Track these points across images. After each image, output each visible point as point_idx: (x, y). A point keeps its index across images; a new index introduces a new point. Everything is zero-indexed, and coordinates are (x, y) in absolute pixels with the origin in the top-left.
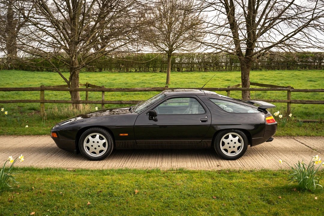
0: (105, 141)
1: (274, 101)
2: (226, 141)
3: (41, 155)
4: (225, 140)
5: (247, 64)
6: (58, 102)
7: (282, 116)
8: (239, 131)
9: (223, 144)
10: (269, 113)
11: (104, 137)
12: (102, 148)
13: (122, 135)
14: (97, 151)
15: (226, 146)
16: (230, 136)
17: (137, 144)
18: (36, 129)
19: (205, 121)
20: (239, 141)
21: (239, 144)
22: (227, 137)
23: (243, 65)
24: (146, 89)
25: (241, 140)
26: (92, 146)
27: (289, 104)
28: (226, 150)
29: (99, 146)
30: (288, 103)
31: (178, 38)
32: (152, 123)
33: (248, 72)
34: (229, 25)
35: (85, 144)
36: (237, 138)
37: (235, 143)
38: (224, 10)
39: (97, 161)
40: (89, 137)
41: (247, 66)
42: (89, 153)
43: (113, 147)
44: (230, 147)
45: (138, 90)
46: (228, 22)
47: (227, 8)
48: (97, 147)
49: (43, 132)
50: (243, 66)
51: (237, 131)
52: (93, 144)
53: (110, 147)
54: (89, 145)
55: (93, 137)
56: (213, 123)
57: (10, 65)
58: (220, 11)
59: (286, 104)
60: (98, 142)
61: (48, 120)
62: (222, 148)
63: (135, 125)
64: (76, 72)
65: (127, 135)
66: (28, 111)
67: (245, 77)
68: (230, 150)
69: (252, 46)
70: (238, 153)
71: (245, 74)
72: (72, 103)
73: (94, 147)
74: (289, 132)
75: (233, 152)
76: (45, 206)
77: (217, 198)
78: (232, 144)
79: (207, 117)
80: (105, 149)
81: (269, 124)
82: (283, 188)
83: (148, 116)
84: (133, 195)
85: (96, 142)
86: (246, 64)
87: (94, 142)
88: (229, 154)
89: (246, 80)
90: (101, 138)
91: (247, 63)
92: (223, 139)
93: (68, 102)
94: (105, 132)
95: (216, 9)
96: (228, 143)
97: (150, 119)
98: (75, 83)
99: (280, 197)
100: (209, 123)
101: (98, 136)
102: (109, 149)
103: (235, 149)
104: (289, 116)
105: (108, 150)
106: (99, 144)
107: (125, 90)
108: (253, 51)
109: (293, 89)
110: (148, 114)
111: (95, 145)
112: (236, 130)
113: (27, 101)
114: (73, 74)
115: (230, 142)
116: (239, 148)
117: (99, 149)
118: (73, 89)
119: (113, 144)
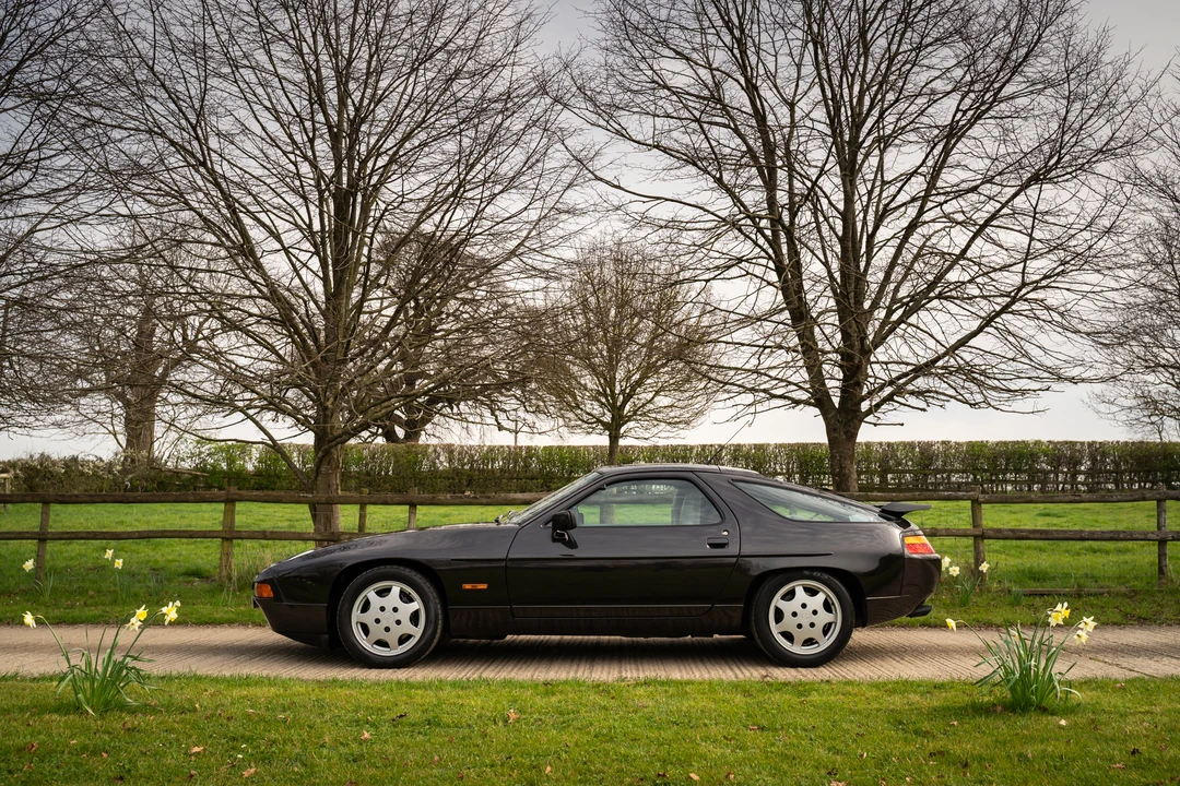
0: (416, 605)
1: (933, 531)
2: (787, 607)
3: (219, 658)
4: (783, 605)
5: (847, 428)
6: (274, 535)
7: (957, 569)
8: (826, 576)
9: (779, 615)
10: (914, 526)
11: (414, 594)
12: (407, 627)
13: (468, 586)
14: (392, 638)
15: (789, 623)
16: (800, 591)
17: (514, 616)
18: (205, 610)
19: (722, 546)
20: (827, 606)
21: (828, 618)
22: (790, 595)
23: (835, 429)
25: (833, 604)
26: (378, 621)
27: (980, 541)
28: (788, 636)
29: (398, 622)
30: (976, 537)
31: (639, 383)
32: (559, 550)
33: (850, 453)
34: (786, 315)
35: (356, 615)
36: (821, 597)
37: (815, 612)
38: (773, 277)
39: (390, 668)
40: (370, 593)
41: (845, 433)
42: (365, 643)
43: (440, 627)
44: (800, 626)
46: (784, 305)
47: (779, 270)
48: (393, 626)
49: (226, 616)
51: (819, 574)
52: (380, 615)
53: (432, 625)
54: (368, 618)
55: (383, 593)
56: (746, 550)
57: (131, 480)
58: (762, 279)
59: (971, 541)
60: (395, 610)
61: (240, 591)
62: (775, 628)
63: (510, 556)
64: (333, 450)
65: (484, 586)
66: (181, 579)
67: (842, 468)
68: (800, 636)
69: (858, 375)
70: (825, 643)
71: (841, 457)
72: (316, 540)
73: (383, 624)
74: (983, 616)
75: (809, 642)
76: (234, 739)
77: (762, 729)
78: (805, 617)
79: (726, 533)
80: (417, 632)
81: (915, 556)
82: (965, 708)
83: (551, 530)
84: (501, 724)
85: (389, 608)
86: (844, 427)
87: (382, 609)
88: (797, 649)
89: (845, 475)
90: (405, 599)
91: (846, 423)
92: (777, 601)
93: (306, 536)
94: (418, 578)
95: (748, 273)
96: (795, 614)
97: (554, 540)
98: (329, 486)
99: (955, 723)
100: (732, 550)
101: (396, 589)
102: (429, 632)
103: (816, 633)
104: (980, 568)
105: (427, 636)
106: (398, 616)
108: (862, 389)
109: (987, 496)
110: (550, 525)
111: (388, 619)
112: (815, 574)
113: (182, 534)
114: (323, 457)
115: (799, 610)
116: (826, 629)
117: (397, 632)
118: (322, 496)
119: (440, 617)
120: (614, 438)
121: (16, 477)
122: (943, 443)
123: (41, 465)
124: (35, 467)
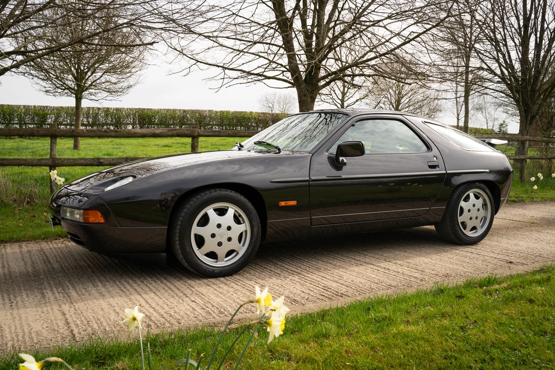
2: (466, 206)
4: (464, 205)
5: (312, 95)
8: (484, 186)
9: (462, 211)
12: (234, 244)
13: (283, 203)
15: (466, 216)
16: (472, 196)
17: (311, 225)
19: (435, 167)
22: (468, 199)
23: (305, 95)
28: (465, 225)
29: (229, 239)
36: (481, 200)
37: (479, 210)
40: (209, 212)
41: (311, 97)
42: (201, 257)
44: (471, 218)
45: (138, 135)
50: (305, 98)
52: (216, 230)
55: (221, 212)
60: (229, 228)
62: (459, 219)
63: (311, 178)
68: (470, 224)
70: (481, 230)
73: (218, 239)
78: (474, 213)
79: (435, 158)
80: (243, 247)
85: (224, 227)
86: (310, 94)
87: (219, 226)
88: (468, 233)
91: (311, 92)
92: (462, 203)
96: (469, 211)
100: (441, 169)
101: (231, 210)
103: (477, 223)
105: (252, 246)
106: (230, 233)
107: (109, 134)
111: (222, 235)
112: (481, 185)
115: (471, 208)
117: (227, 247)
120: (78, 100)
122: (209, 111)
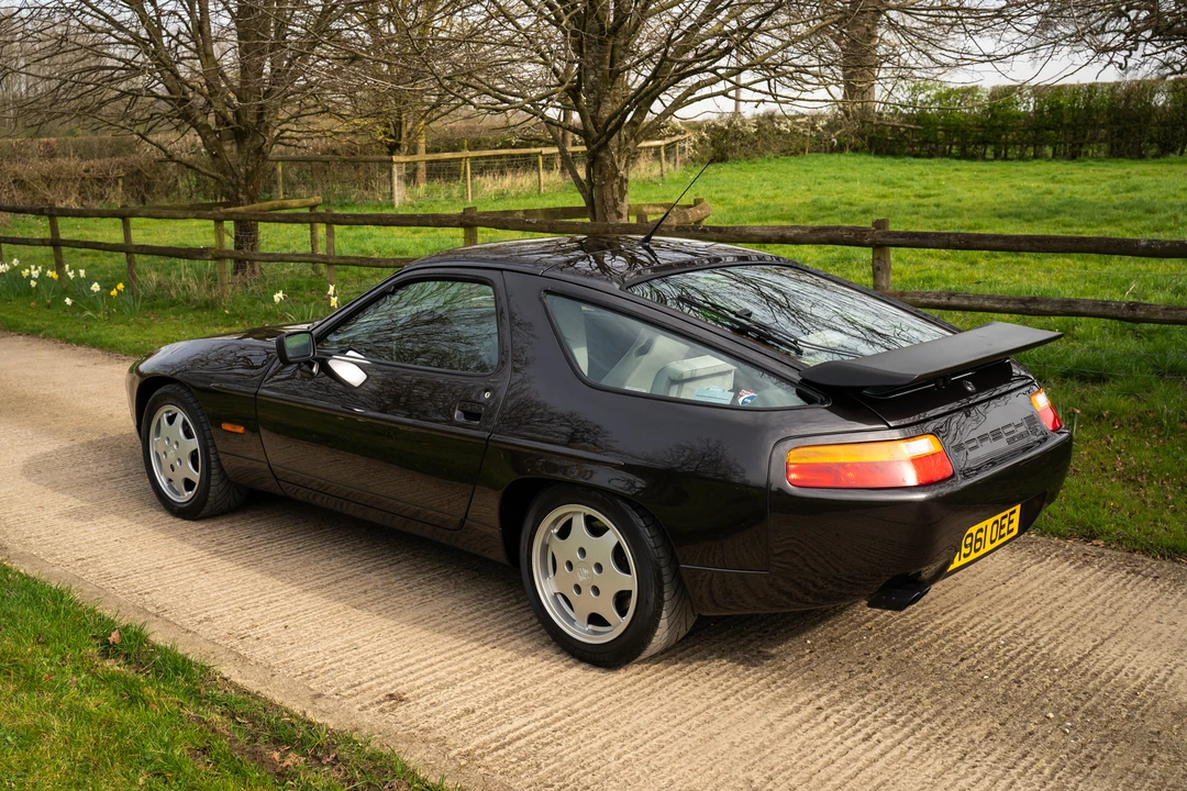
0: (194, 442)
11: (193, 427)
12: (188, 471)
13: (228, 427)
16: (578, 523)
17: (275, 477)
19: (475, 417)
22: (565, 527)
24: (789, 234)
29: (181, 461)
36: (609, 541)
37: (600, 567)
42: (161, 480)
44: (579, 589)
54: (159, 450)
60: (179, 444)
63: (259, 393)
64: (602, 154)
65: (240, 430)
68: (579, 606)
70: (617, 630)
73: (169, 460)
75: (595, 619)
78: (585, 574)
79: (487, 395)
90: (186, 432)
96: (569, 566)
98: (603, 202)
101: (179, 419)
103: (604, 606)
106: (179, 453)
111: (171, 453)
115: (576, 558)
117: (181, 474)
121: (702, 140)
123: (729, 125)
124: (723, 129)
